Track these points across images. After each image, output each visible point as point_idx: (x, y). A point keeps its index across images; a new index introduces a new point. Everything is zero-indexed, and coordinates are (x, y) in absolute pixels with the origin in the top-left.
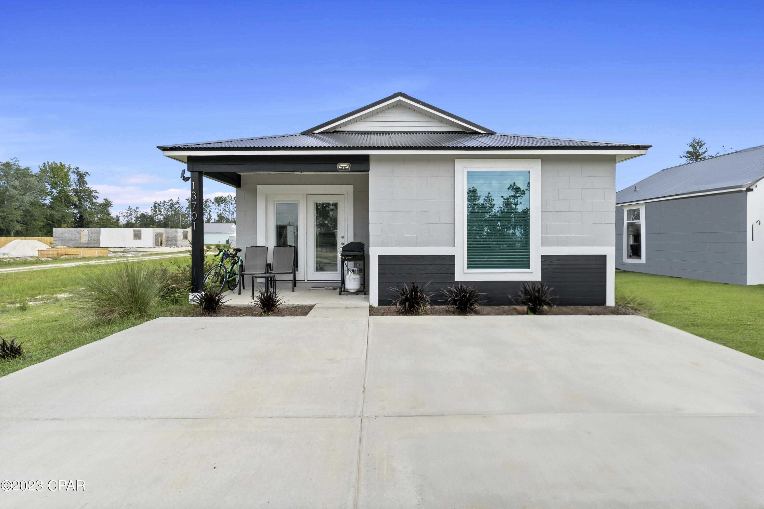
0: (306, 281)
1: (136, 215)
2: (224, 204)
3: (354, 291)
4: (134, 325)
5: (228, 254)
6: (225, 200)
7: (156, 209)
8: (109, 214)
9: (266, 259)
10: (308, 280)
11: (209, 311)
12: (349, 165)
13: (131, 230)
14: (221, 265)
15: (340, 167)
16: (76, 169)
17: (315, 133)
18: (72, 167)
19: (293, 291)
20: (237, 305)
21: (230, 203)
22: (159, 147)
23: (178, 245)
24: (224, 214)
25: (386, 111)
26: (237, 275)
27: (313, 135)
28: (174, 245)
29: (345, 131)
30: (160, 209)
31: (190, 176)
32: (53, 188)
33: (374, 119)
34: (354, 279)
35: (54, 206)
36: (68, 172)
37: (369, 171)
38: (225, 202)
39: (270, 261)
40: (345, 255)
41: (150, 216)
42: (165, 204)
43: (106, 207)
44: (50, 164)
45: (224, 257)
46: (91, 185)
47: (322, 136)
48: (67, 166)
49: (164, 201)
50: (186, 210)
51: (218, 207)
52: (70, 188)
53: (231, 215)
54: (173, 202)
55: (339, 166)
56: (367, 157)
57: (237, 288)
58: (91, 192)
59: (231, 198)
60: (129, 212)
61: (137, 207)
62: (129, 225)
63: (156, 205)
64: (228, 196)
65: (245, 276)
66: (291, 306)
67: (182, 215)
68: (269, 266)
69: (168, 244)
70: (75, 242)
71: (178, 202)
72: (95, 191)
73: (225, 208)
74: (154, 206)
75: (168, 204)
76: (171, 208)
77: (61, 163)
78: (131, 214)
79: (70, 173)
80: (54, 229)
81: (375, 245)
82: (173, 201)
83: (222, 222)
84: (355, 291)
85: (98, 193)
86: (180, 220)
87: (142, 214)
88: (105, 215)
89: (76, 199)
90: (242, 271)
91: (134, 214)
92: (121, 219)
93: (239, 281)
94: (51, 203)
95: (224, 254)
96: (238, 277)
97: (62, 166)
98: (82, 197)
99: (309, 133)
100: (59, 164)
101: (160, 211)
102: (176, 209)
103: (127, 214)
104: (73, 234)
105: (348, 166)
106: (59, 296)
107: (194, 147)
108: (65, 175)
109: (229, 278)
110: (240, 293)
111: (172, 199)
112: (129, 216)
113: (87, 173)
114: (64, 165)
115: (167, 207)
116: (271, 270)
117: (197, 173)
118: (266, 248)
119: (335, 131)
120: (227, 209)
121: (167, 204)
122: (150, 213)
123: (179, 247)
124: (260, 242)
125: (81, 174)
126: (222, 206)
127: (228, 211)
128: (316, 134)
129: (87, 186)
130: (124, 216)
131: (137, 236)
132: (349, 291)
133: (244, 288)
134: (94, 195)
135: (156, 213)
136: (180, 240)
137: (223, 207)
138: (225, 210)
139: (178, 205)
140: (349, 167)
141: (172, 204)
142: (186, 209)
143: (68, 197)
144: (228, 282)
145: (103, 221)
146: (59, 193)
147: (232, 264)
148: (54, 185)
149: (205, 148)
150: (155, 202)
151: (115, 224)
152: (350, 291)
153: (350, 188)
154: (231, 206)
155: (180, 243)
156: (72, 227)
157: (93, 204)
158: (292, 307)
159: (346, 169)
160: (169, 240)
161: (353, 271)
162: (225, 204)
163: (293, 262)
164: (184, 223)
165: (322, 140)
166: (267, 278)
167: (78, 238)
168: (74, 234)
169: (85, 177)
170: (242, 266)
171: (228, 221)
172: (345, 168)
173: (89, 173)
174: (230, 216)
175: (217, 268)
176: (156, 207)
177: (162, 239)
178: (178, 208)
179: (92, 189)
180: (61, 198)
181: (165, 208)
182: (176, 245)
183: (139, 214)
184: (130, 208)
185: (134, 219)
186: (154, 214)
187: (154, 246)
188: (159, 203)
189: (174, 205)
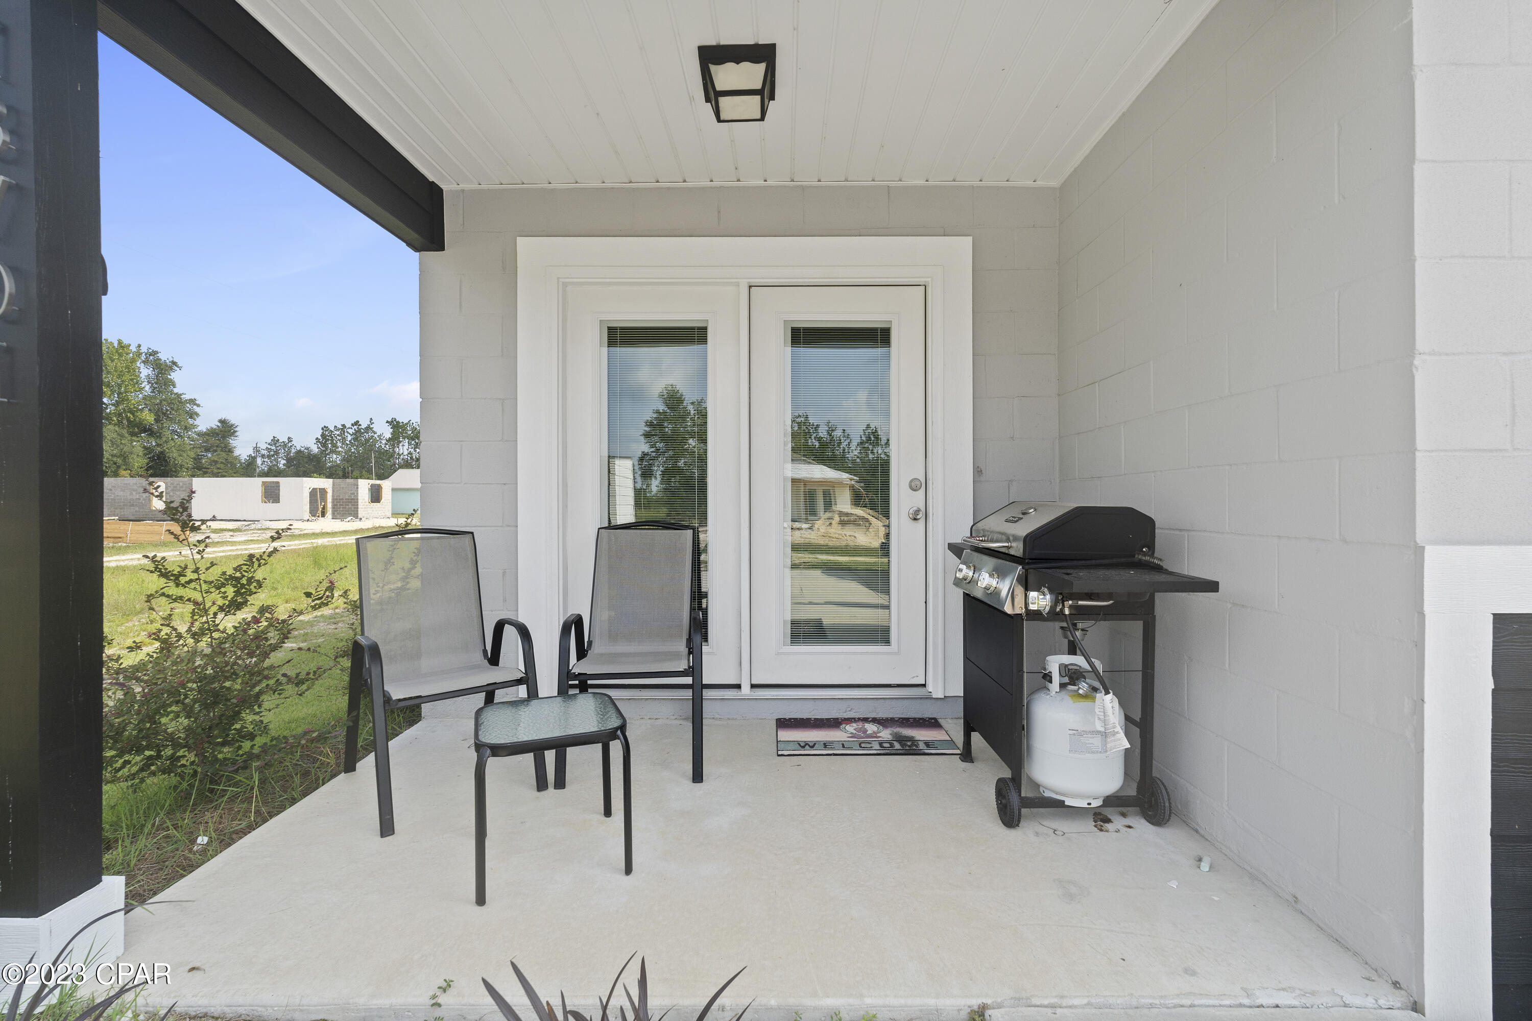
1: (288, 454)
7: (326, 442)
8: (231, 451)
13: (264, 482)
16: (152, 354)
18: (144, 349)
23: (360, 516)
28: (350, 515)
30: (335, 441)
36: (133, 361)
41: (315, 456)
42: (344, 431)
43: (224, 437)
48: (133, 348)
49: (344, 426)
50: (386, 444)
52: (139, 394)
54: (360, 427)
58: (185, 403)
60: (273, 448)
61: (289, 438)
62: (254, 472)
63: (326, 433)
67: (377, 452)
69: (338, 514)
70: (137, 509)
71: (371, 426)
72: (193, 401)
74: (323, 435)
75: (351, 431)
76: (356, 439)
77: (120, 342)
78: (277, 453)
79: (138, 363)
82: (360, 425)
85: (198, 406)
87: (300, 452)
88: (222, 453)
89: (151, 417)
91: (282, 453)
92: (255, 460)
97: (123, 348)
98: (165, 414)
100: (116, 345)
101: (334, 445)
102: (367, 441)
103: (269, 452)
104: (134, 490)
108: (127, 367)
111: (358, 422)
112: (273, 456)
113: (174, 363)
114: (128, 345)
115: (349, 438)
121: (348, 430)
122: (315, 449)
123: (361, 519)
125: (161, 364)
129: (176, 390)
130: (263, 456)
131: (272, 495)
134: (190, 410)
135: (326, 449)
136: (364, 505)
139: (370, 434)
141: (358, 431)
142: (387, 441)
145: (218, 465)
146: (116, 404)
150: (325, 427)
155: (364, 511)
156: (141, 476)
157: (190, 428)
160: (340, 505)
167: (144, 499)
168: (137, 490)
169: (172, 374)
173: (179, 363)
176: (326, 437)
177: (325, 502)
178: (370, 439)
179: (186, 397)
180: (120, 415)
181: (344, 439)
182: (356, 515)
183: (293, 451)
184: (275, 441)
185: (283, 462)
186: (322, 452)
187: (307, 515)
188: (332, 429)
189: (362, 433)
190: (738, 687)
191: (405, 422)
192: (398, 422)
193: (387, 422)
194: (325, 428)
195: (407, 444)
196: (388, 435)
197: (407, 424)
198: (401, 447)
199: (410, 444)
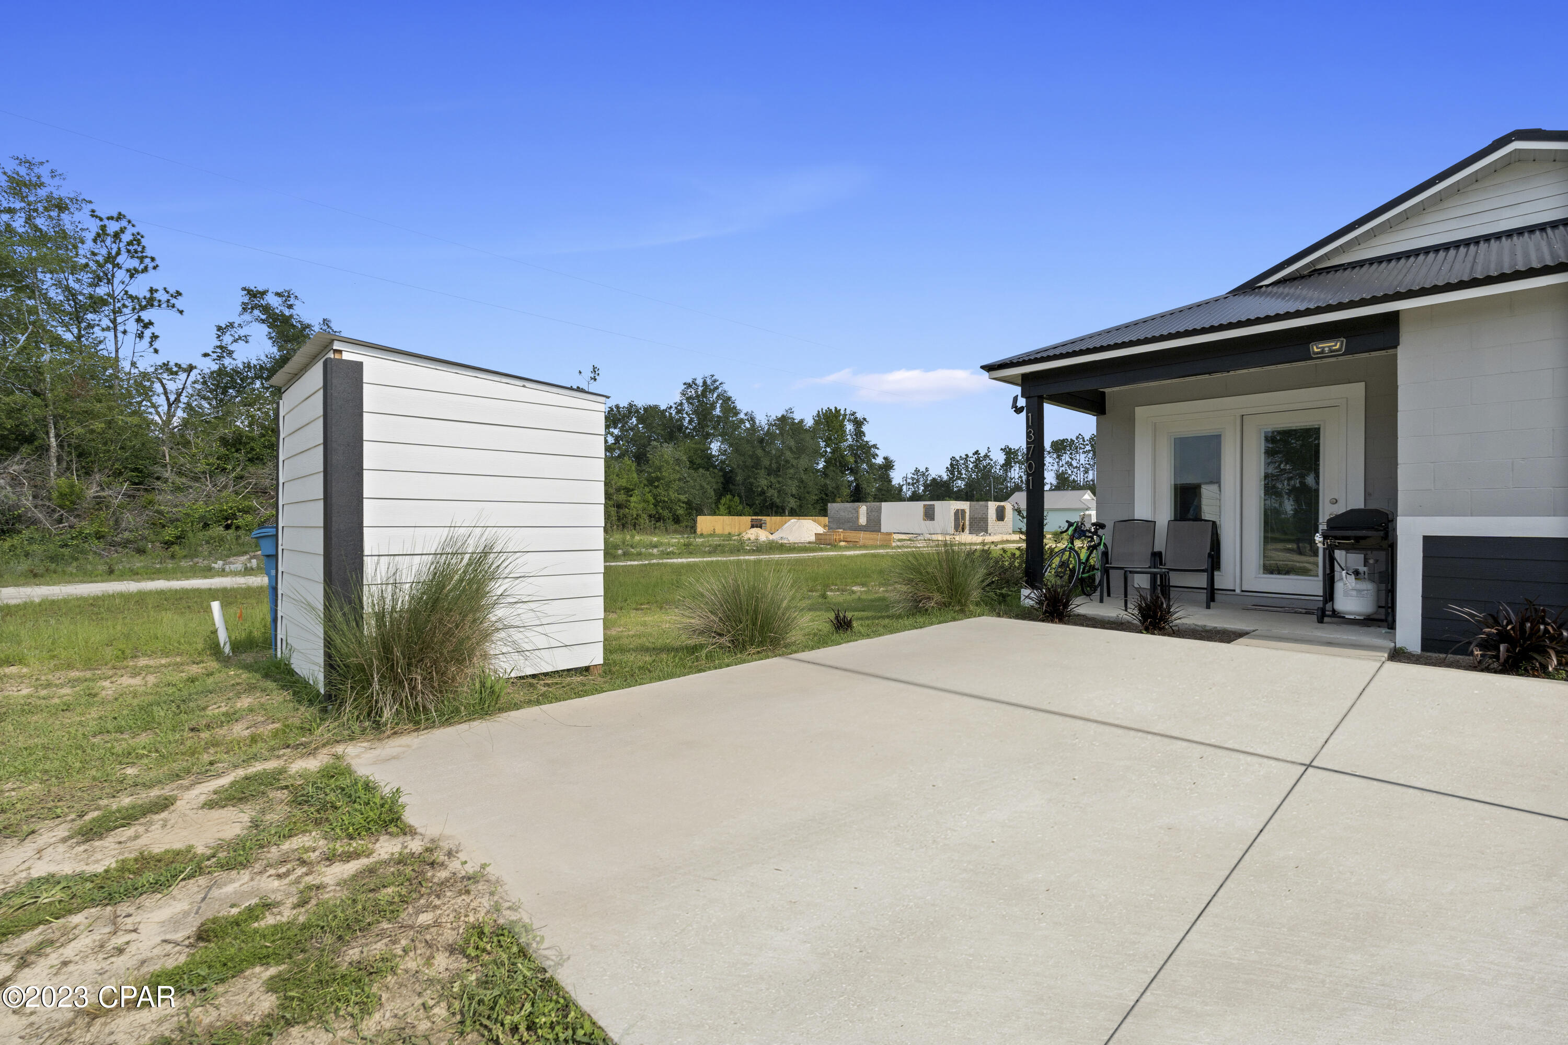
0: (1238, 591)
1: (925, 481)
2: (1068, 453)
3: (1357, 617)
4: (954, 619)
5: (1083, 531)
6: (1070, 446)
7: (953, 470)
8: (890, 480)
9: (1151, 544)
10: (1243, 591)
11: (1053, 617)
12: (1343, 341)
13: (921, 504)
14: (1070, 548)
15: (1316, 350)
16: (853, 415)
17: (1261, 287)
18: (848, 412)
19: (1208, 607)
20: (1098, 615)
21: (1081, 451)
22: (983, 367)
23: (989, 532)
24: (1070, 472)
25: (1469, 188)
26: (1098, 569)
27: (1257, 290)
28: (982, 531)
29: (1343, 265)
30: (960, 469)
31: (1024, 405)
32: (827, 446)
33: (1429, 218)
34: (1359, 591)
35: (828, 472)
36: (844, 420)
37: (1399, 347)
38: (1071, 449)
39: (1160, 546)
40: (1332, 537)
41: (945, 482)
42: (967, 460)
43: (886, 471)
44: (824, 411)
45: (1076, 535)
46: (870, 436)
47: (1278, 288)
48: (842, 412)
49: (967, 455)
50: (1001, 470)
51: (1057, 460)
52: (846, 444)
53: (1082, 474)
54: (979, 456)
55: (1315, 347)
56: (1394, 317)
57: (1098, 593)
58: (870, 448)
59: (1084, 441)
60: (916, 477)
61: (927, 468)
62: (915, 497)
63: (954, 463)
64: (1077, 438)
65: (1111, 571)
66: (1200, 629)
67: (994, 478)
68: (1157, 557)
69: (974, 529)
70: (852, 523)
71: (989, 454)
72: (875, 446)
73: (1070, 460)
74: (951, 465)
75: (972, 460)
76: (976, 466)
77: (836, 408)
78: (918, 481)
79: (846, 423)
80: (829, 504)
81: (1413, 513)
82: (979, 454)
83: (1064, 490)
84: (1362, 618)
85: (878, 449)
86: (990, 488)
87: (934, 479)
88: (885, 482)
89: (852, 460)
90: (1107, 563)
91: (922, 481)
92: (904, 488)
93: (1100, 581)
94: (825, 467)
95: (1075, 530)
96: (1098, 575)
97: (837, 411)
98: (859, 456)
99: (1250, 288)
100: (833, 411)
101: (960, 473)
102: (985, 467)
103: (912, 480)
104: (849, 511)
105: (1338, 344)
106: (854, 588)
107: (1032, 358)
108: (841, 425)
109: (1083, 573)
110: (1101, 601)
111: (978, 451)
112: (915, 483)
113: (865, 419)
114: (840, 410)
115: (971, 466)
116: (1161, 564)
117: (1036, 398)
118: (1152, 524)
119: (1315, 270)
120: (1074, 463)
121: (970, 459)
122: (945, 478)
123: (990, 534)
124: (1142, 511)
125: (858, 422)
126: (1066, 458)
127: (1076, 467)
128: (1264, 289)
129: (865, 439)
130: (909, 484)
131: (929, 515)
132: (1344, 617)
133: (1109, 595)
134: (873, 452)
135: (954, 476)
136: (992, 523)
137: (1068, 459)
138: (1071, 465)
139: (988, 461)
140: (1341, 345)
141: (978, 459)
142: (1001, 466)
143: (843, 457)
144: (1082, 580)
145: (883, 492)
146: (833, 452)
147: (1088, 549)
148: (828, 441)
149: (1048, 356)
150: (953, 457)
151: (894, 495)
152: (1347, 616)
153: (1358, 389)
154: (1083, 456)
155: (992, 527)
156: (847, 502)
157: (871, 466)
158: (1202, 631)
159: (1332, 351)
160: (975, 523)
161: (1357, 573)
162: (1071, 454)
163: (1208, 551)
164: (997, 492)
165: (1283, 296)
166: (1154, 576)
167: (856, 517)
168: (851, 511)
169: (864, 428)
170: (1105, 554)
171: (1076, 486)
172: (1330, 349)
173: (867, 420)
174: (1080, 477)
175: (1063, 553)
176: (954, 467)
177: (965, 520)
178: (987, 465)
179: (871, 443)
180: (835, 460)
181: (967, 467)
182: (986, 531)
183: (929, 479)
184: (917, 471)
185: (922, 488)
186: (950, 479)
187: (952, 531)
188: (958, 459)
189: (980, 462)
190: (1234, 591)
191: (1016, 448)
192: (1010, 449)
193: (1002, 449)
194: (953, 459)
195: (1017, 469)
196: (1002, 461)
197: (1018, 450)
198: (1012, 471)
199: (1020, 468)
